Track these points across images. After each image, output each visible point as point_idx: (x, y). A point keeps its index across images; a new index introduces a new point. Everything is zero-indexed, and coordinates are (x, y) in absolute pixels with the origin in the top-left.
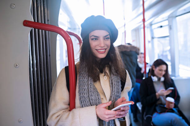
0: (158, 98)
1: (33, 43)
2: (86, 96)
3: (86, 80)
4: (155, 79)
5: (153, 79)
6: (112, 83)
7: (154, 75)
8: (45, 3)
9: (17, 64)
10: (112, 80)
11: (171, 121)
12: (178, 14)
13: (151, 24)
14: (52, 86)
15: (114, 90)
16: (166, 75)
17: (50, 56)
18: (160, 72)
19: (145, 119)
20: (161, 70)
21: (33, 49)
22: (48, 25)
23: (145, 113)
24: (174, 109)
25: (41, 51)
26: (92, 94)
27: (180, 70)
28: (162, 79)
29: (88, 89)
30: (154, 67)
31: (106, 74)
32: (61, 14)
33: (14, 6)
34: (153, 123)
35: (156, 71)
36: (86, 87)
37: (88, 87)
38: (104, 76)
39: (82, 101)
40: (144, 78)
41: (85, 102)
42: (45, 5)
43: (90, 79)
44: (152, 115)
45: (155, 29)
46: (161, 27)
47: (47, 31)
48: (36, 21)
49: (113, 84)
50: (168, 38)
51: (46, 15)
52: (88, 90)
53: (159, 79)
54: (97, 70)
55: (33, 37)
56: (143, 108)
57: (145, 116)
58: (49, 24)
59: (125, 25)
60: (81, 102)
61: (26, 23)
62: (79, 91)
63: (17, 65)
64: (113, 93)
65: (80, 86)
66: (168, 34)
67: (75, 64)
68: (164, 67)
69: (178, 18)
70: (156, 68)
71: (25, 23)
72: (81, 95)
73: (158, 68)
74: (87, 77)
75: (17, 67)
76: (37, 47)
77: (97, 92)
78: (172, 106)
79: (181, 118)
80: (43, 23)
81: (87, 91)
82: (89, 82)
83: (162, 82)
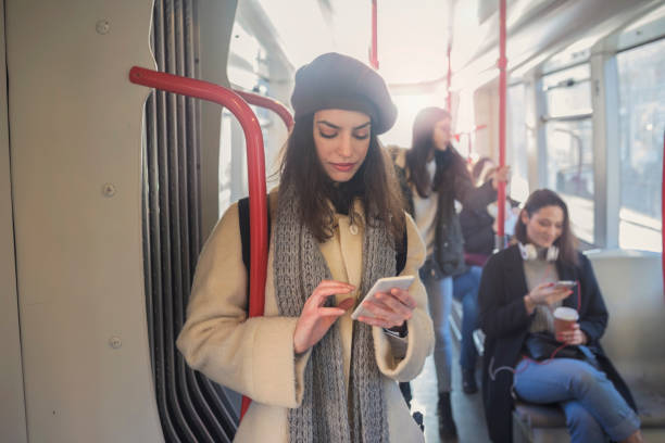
0: (530, 310)
1: (152, 129)
2: (293, 275)
3: (294, 233)
4: (529, 252)
5: (525, 254)
6: (368, 245)
7: (526, 241)
8: (190, 8)
9: (111, 187)
10: (368, 238)
11: (571, 385)
12: (622, 45)
13: (539, 74)
14: (204, 238)
15: (370, 264)
16: (563, 239)
17: (198, 167)
18: (543, 229)
19: (493, 378)
20: (545, 223)
21: (152, 147)
22: (196, 80)
23: (493, 360)
24: (585, 350)
25: (174, 151)
26: (312, 272)
27: (622, 226)
28: (553, 254)
29: (300, 257)
30: (525, 213)
31: (356, 219)
32: (237, 37)
33: (107, 26)
34: (515, 390)
35: (533, 224)
36: (294, 252)
37: (300, 251)
38: (351, 223)
39: (282, 290)
40: (496, 251)
41: (288, 293)
42: (190, 17)
43: (305, 230)
44: (514, 366)
45: (550, 89)
46: (571, 83)
47: (193, 100)
48: (164, 70)
49: (371, 247)
50: (588, 123)
51: (191, 44)
52: (300, 262)
53: (543, 254)
54: (328, 207)
55: (152, 112)
56: (488, 344)
57: (493, 369)
58: (200, 78)
59: (450, 74)
60: (279, 292)
61: (138, 76)
62: (276, 262)
63: (109, 190)
64: (368, 274)
65: (278, 248)
66: (588, 110)
67: (268, 192)
68: (555, 214)
69: (621, 57)
70: (530, 216)
71: (135, 75)
72: (281, 273)
73: (536, 217)
74: (298, 225)
75: (111, 193)
76: (162, 140)
77: (325, 266)
78: (578, 338)
79: (602, 375)
80: (183, 75)
81: (297, 262)
82: (304, 240)
83: (551, 262)
